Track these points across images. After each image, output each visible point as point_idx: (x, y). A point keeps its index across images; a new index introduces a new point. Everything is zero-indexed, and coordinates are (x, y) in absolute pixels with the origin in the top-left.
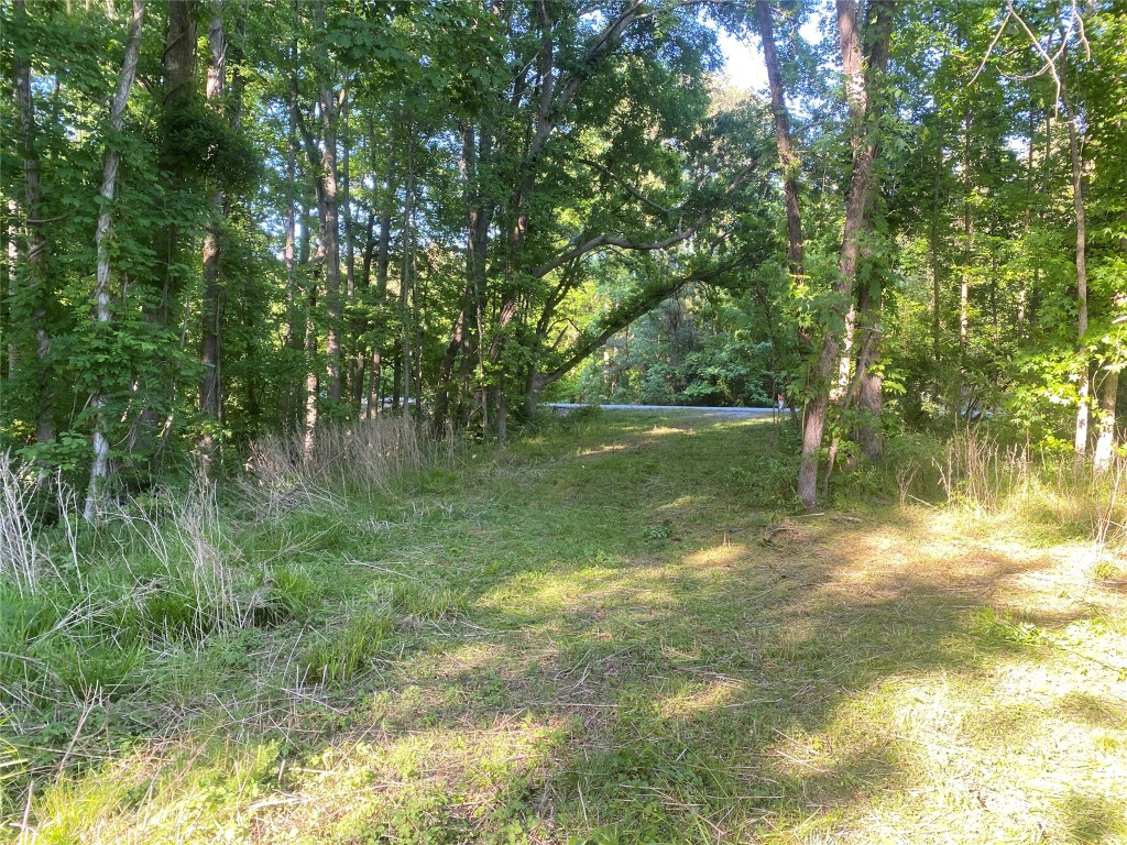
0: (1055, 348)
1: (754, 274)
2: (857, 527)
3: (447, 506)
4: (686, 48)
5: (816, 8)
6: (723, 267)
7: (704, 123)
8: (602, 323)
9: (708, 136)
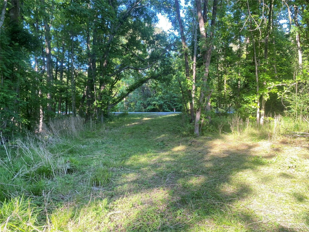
0: (252, 94)
1: (166, 77)
2: (211, 139)
3: (100, 141)
4: (148, 16)
5: (182, 8)
6: (159, 75)
7: (153, 37)
8: (127, 90)
9: (154, 40)
